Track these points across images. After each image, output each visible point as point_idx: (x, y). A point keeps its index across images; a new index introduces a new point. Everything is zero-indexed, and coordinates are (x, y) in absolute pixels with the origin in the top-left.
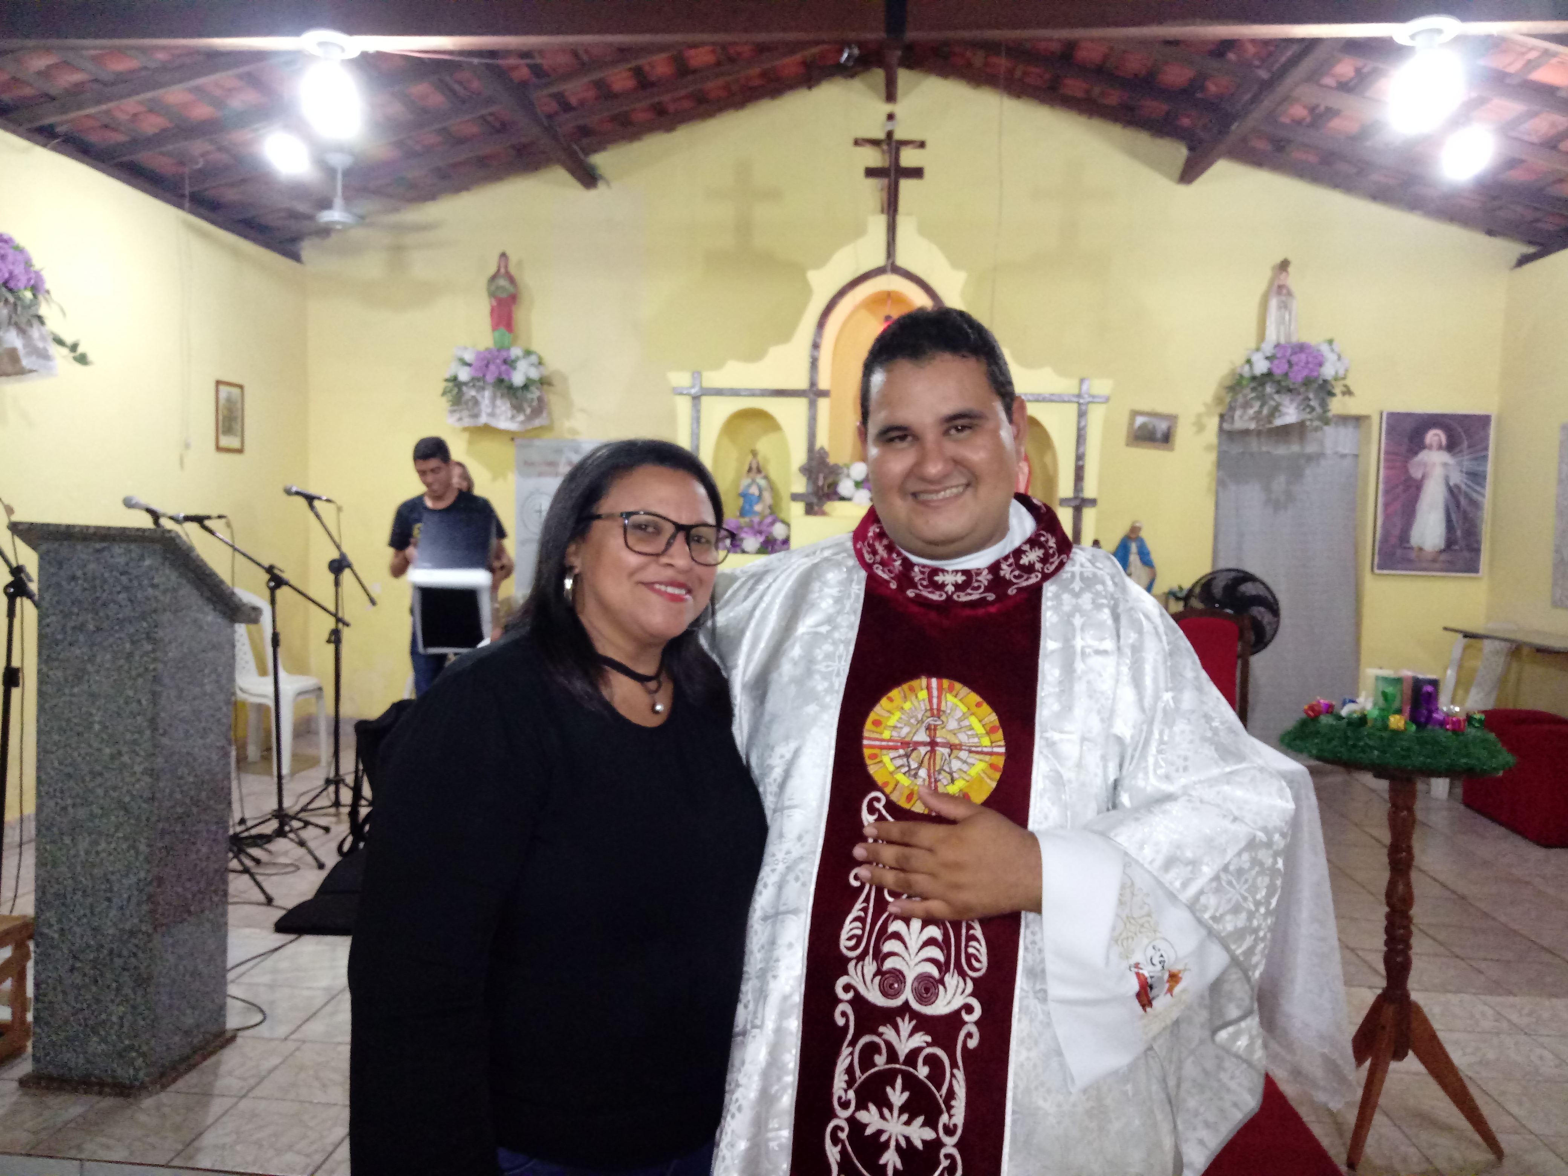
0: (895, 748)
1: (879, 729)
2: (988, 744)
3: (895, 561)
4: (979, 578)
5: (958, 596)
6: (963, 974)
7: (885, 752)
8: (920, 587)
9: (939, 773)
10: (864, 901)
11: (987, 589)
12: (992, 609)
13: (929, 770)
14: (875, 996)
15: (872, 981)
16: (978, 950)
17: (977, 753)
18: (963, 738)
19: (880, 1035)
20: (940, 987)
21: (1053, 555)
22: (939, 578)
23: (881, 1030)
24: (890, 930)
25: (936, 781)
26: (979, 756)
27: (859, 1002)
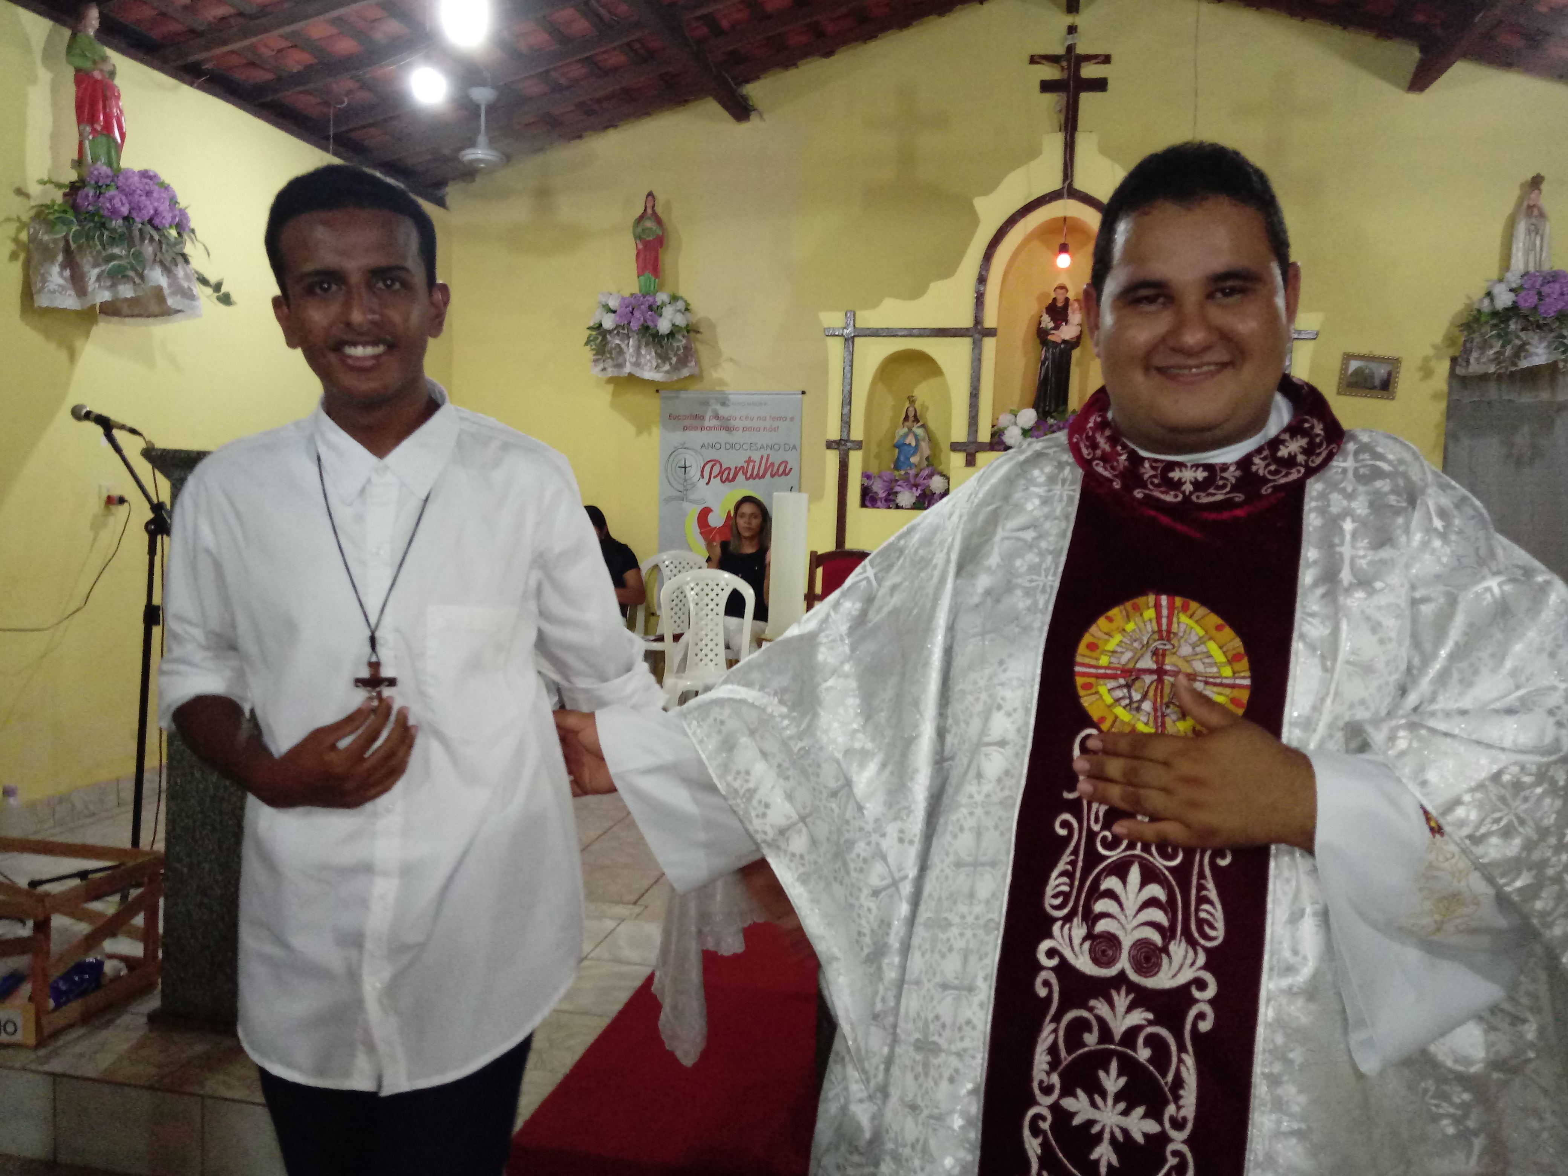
0: (1114, 677)
1: (1094, 654)
2: (1231, 674)
3: (1121, 455)
4: (1225, 475)
5: (1198, 497)
6: (1192, 943)
7: (1101, 681)
8: (1150, 487)
9: (1168, 707)
10: (1072, 854)
11: (1235, 488)
12: (1239, 512)
13: (1155, 703)
14: (1084, 964)
15: (1081, 944)
16: (1212, 915)
17: (1215, 684)
18: (1198, 667)
19: (1091, 1010)
20: (1164, 956)
21: (1320, 445)
22: (1175, 475)
23: (1092, 1003)
24: (1103, 887)
25: (1163, 716)
26: (1215, 689)
27: (1064, 970)
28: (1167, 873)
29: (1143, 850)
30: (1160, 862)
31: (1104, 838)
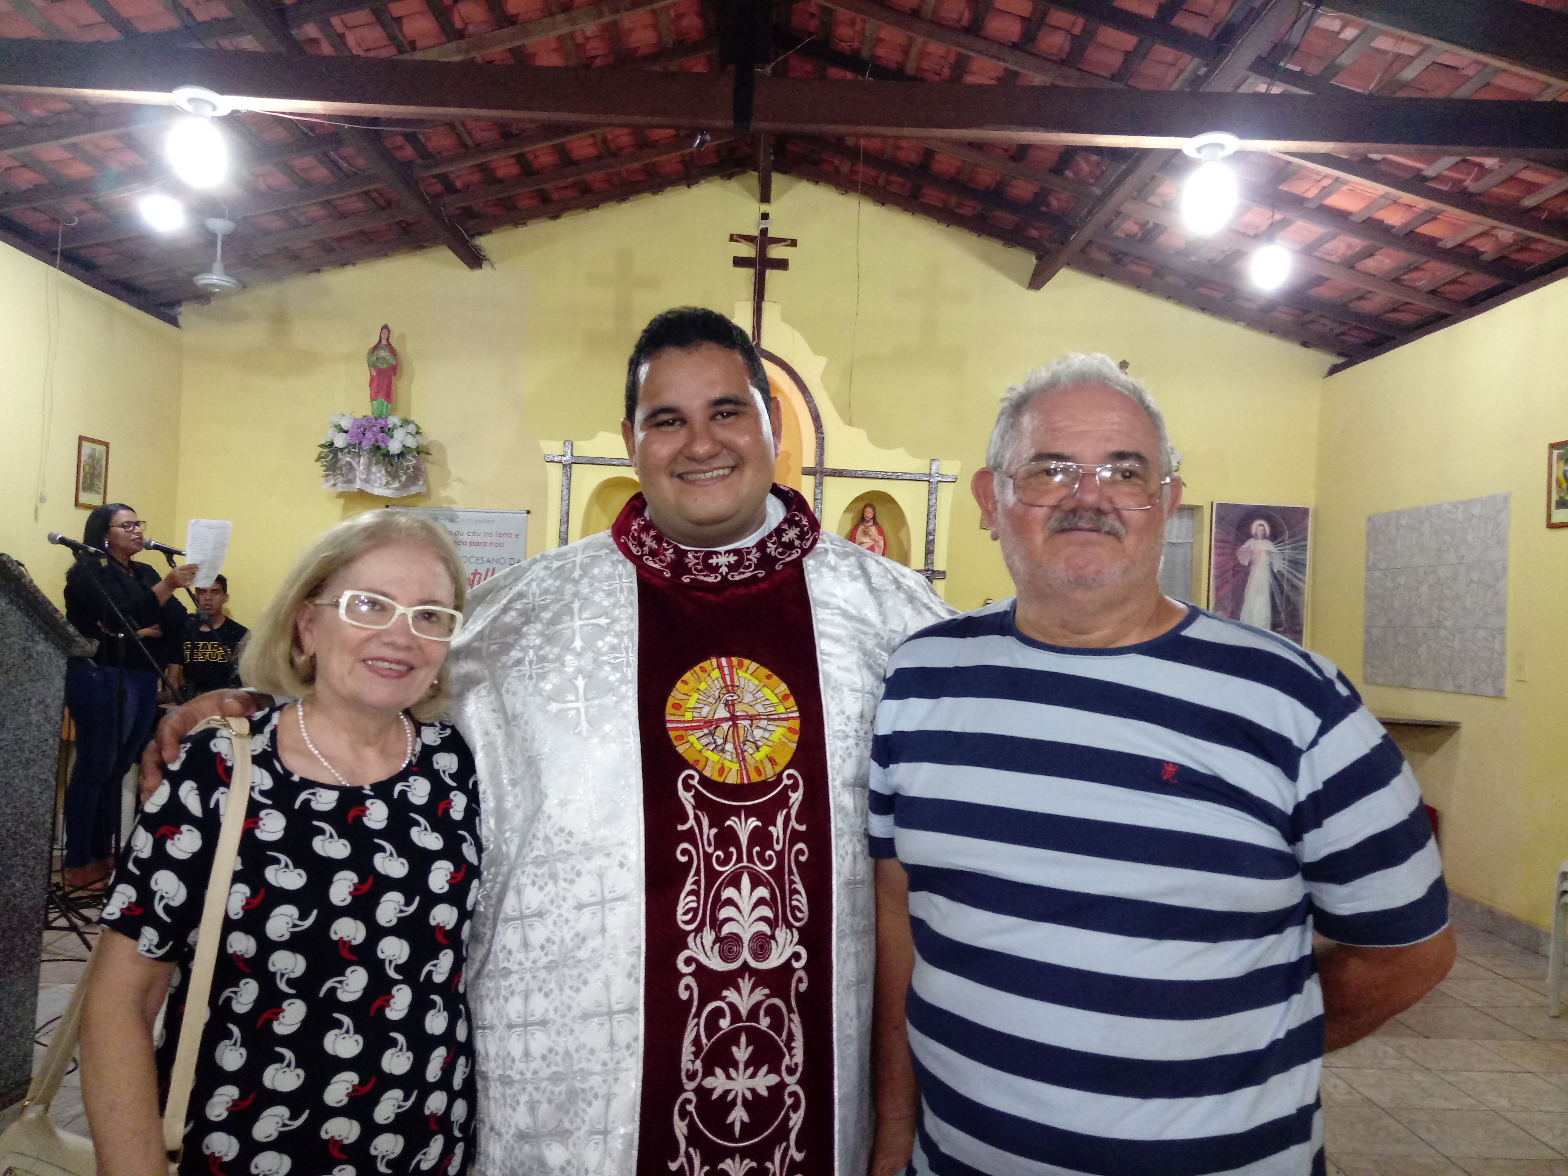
0: (700, 728)
1: (679, 712)
2: (784, 711)
3: (668, 550)
4: (749, 557)
5: (732, 576)
6: (790, 926)
7: (690, 732)
8: (695, 572)
9: (744, 744)
10: (695, 875)
11: (758, 567)
12: (763, 586)
13: (734, 743)
14: (716, 964)
15: (712, 948)
16: (800, 902)
17: (775, 719)
18: (760, 709)
19: (723, 999)
20: (773, 942)
21: (807, 533)
22: (713, 561)
23: (725, 993)
24: (724, 897)
25: (743, 752)
26: (777, 723)
27: (702, 972)
28: (765, 874)
29: (748, 862)
30: (761, 869)
31: (718, 857)
